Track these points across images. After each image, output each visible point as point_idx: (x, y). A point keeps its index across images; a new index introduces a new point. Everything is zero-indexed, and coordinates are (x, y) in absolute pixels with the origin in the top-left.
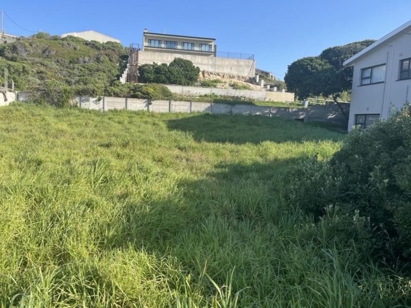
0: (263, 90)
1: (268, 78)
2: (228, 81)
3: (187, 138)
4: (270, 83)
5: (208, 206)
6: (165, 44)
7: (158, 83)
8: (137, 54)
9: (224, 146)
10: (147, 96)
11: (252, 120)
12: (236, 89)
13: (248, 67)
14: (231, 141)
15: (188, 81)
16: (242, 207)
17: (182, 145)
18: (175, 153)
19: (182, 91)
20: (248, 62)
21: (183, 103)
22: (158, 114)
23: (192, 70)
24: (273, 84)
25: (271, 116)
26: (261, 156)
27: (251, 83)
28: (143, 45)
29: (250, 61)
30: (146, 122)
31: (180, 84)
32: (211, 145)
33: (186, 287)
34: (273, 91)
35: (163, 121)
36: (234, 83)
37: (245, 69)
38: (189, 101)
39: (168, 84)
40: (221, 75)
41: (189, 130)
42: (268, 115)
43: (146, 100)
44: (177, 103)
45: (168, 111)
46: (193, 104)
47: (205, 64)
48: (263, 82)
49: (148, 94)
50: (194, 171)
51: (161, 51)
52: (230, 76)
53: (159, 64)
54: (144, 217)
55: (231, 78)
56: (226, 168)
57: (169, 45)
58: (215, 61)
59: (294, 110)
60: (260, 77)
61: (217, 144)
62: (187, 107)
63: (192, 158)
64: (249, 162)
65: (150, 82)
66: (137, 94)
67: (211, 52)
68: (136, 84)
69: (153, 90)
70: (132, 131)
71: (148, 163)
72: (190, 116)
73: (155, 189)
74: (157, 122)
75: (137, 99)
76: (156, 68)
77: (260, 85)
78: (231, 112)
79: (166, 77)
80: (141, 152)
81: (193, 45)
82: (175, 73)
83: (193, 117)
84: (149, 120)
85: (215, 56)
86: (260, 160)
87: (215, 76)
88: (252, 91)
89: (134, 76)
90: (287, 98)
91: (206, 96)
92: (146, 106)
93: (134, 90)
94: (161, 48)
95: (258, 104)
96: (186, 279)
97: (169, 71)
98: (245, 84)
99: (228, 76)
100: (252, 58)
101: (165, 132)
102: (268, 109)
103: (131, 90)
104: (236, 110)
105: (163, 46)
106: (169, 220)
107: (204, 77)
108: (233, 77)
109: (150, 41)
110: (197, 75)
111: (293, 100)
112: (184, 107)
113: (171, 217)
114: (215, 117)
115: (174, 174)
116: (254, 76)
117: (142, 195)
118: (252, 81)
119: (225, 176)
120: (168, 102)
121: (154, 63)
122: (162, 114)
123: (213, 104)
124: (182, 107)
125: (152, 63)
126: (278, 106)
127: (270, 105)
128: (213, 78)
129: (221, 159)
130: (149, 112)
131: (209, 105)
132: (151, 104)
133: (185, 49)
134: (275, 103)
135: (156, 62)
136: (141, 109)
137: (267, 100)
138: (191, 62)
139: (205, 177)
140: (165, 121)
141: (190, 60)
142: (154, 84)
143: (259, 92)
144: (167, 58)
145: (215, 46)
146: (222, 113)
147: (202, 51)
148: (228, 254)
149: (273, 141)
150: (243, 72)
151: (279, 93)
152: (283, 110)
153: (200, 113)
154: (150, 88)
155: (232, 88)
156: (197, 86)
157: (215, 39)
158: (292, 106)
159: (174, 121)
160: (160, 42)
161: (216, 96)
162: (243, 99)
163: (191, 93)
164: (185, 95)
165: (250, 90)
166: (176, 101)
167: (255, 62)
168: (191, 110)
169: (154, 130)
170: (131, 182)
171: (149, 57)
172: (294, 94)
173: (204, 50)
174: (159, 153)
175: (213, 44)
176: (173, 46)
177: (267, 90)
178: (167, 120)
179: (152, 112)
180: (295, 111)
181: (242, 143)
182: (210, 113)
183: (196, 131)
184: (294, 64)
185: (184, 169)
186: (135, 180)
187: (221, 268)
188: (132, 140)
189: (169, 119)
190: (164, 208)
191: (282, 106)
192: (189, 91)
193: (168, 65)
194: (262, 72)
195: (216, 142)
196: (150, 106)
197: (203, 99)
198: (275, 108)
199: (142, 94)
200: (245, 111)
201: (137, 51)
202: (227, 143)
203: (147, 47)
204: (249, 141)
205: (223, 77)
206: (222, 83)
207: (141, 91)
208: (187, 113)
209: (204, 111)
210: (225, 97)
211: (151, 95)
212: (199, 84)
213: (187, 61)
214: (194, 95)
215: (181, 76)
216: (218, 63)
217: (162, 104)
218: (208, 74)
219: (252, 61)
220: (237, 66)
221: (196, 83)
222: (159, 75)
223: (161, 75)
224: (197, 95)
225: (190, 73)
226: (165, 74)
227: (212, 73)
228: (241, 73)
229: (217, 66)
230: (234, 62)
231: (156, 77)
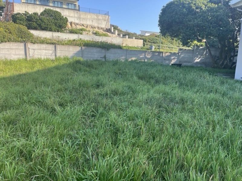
0: (118, 37)
2: (91, 30)
13: (105, 20)
15: (58, 28)
19: (53, 36)
20: (105, 17)
21: (44, 46)
23: (61, 19)
27: (107, 32)
29: (106, 16)
31: (51, 30)
36: (96, 31)
37: (103, 22)
40: (85, 26)
44: (36, 46)
45: (23, 56)
47: (72, 17)
52: (92, 27)
53: (31, 13)
58: (80, 15)
60: (114, 28)
62: (51, 52)
67: (76, 10)
76: (27, 17)
77: (115, 34)
79: (37, 24)
81: (62, 3)
87: (80, 26)
91: (74, 40)
94: (36, 4)
97: (40, 19)
98: (104, 32)
99: (90, 27)
100: (107, 14)
107: (72, 26)
108: (95, 28)
110: (66, 24)
111: (142, 46)
112: (47, 52)
116: (109, 27)
118: (109, 30)
120: (23, 44)
121: (25, 12)
123: (83, 47)
128: (79, 27)
131: (78, 49)
134: (130, 47)
135: (27, 12)
137: (124, 45)
138: (60, 13)
143: (118, 39)
146: (96, 58)
150: (102, 24)
155: (95, 35)
156: (66, 33)
163: (61, 38)
164: (55, 40)
166: (34, 44)
167: (110, 17)
168: (56, 56)
176: (46, 3)
177: (121, 38)
192: (59, 37)
193: (39, 14)
200: (120, 56)
205: (87, 27)
206: (87, 31)
212: (68, 31)
213: (57, 12)
214: (64, 40)
215: (51, 24)
216: (82, 16)
217: (14, 47)
218: (75, 24)
219: (108, 16)
220: (97, 19)
221: (65, 31)
222: (30, 22)
223: (32, 22)
224: (66, 40)
225: (59, 21)
226: (37, 21)
227: (78, 24)
228: (100, 25)
229: (82, 19)
230: (94, 16)
231: (28, 24)
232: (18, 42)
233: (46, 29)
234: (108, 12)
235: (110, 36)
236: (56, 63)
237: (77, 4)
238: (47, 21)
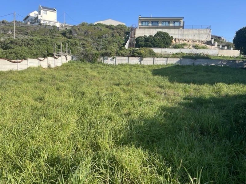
0: (217, 49)
1: (221, 41)
2: (192, 44)
3: (165, 80)
4: (222, 44)
5: (180, 124)
6: (151, 23)
7: (147, 47)
8: (135, 31)
9: (190, 86)
10: (140, 55)
11: (209, 69)
12: (198, 49)
13: (206, 34)
14: (194, 82)
15: (165, 45)
16: (204, 126)
17: (161, 84)
18: (157, 89)
19: (162, 51)
20: (206, 31)
21: (162, 59)
22: (146, 66)
23: (168, 38)
24: (224, 44)
25: (222, 66)
26: (216, 93)
28: (138, 25)
29: (207, 30)
30: (140, 71)
31: (160, 47)
32: (181, 85)
33: (169, 174)
34: (224, 49)
35: (150, 70)
36: (196, 45)
37: (204, 35)
38: (166, 57)
39: (153, 48)
40: (187, 40)
41: (166, 76)
42: (220, 66)
43: (139, 58)
44: (159, 59)
45: (153, 64)
46: (168, 59)
47: (176, 34)
48: (216, 44)
49: (141, 54)
50: (170, 101)
51: (149, 28)
52: (193, 41)
53: (148, 36)
54: (140, 127)
55: (194, 42)
56: (191, 100)
57: (154, 24)
58: (183, 32)
59: (240, 61)
60: (214, 40)
61: (185, 84)
62: (165, 61)
63: (168, 93)
64: (207, 97)
65: (142, 47)
66: (135, 55)
67: (181, 26)
68: (134, 48)
69: (144, 52)
70: (132, 76)
71: (141, 95)
72: (166, 67)
73: (146, 111)
74: (146, 71)
75: (135, 57)
76: (146, 39)
77: (215, 46)
78: (194, 64)
79: (152, 44)
80: (137, 89)
81: (169, 22)
82: (158, 41)
83: (169, 67)
84: (142, 69)
85: (183, 28)
86: (215, 95)
87: (183, 41)
88: (209, 50)
89: (133, 44)
90: (235, 53)
91: (177, 54)
92: (140, 61)
93: (133, 52)
94: (149, 26)
95: (213, 58)
96: (168, 170)
97: (154, 40)
98: (204, 45)
99: (192, 41)
100: (209, 28)
101: (151, 77)
102: (221, 62)
103: (131, 52)
104: (197, 62)
105: (150, 24)
106: (155, 131)
107: (176, 42)
108: (196, 41)
109: (142, 22)
110: (171, 41)
111: (239, 55)
112: (163, 61)
113: (156, 129)
114: (183, 67)
115: (157, 102)
116: (210, 40)
117: (139, 114)
118: (209, 43)
119: (190, 105)
120: (153, 58)
121: (145, 35)
122: (149, 66)
123: (181, 59)
124: (162, 61)
125: (143, 36)
126: (227, 59)
127: (222, 58)
128: (182, 42)
129: (187, 94)
130: (141, 65)
131: (179, 59)
132: (142, 60)
133: (164, 25)
134: (225, 57)
135: (146, 35)
136: (136, 63)
137: (219, 55)
138: (168, 34)
139: (177, 105)
140: (151, 70)
141: (167, 32)
142: (145, 48)
143: (214, 50)
144: (153, 32)
145: (184, 22)
146: (188, 65)
147: (175, 26)
148: (195, 156)
149: (224, 82)
150: (203, 38)
151: (228, 50)
152: (231, 62)
153: (173, 64)
154: (142, 51)
155: (194, 48)
156: (171, 48)
157: (183, 18)
158: (238, 59)
159: (156, 70)
160: (148, 22)
161: (184, 54)
162: (202, 55)
163: (167, 52)
164: (163, 54)
165: (207, 49)
166: (158, 58)
167: (211, 31)
168: (167, 63)
169: (144, 76)
170: (132, 106)
171: (142, 32)
172: (240, 50)
173: (176, 25)
174: (148, 90)
175: (182, 21)
176: (156, 24)
177: (220, 49)
178: (152, 69)
179: (143, 65)
180: (240, 63)
181: (202, 84)
182: (180, 64)
183: (170, 76)
184: (241, 30)
185: (163, 100)
186: (134, 105)
187: (191, 165)
188: (132, 82)
189: (153, 68)
190: (152, 123)
191: (231, 59)
192: (166, 51)
193: (153, 36)
194: (216, 37)
195: (184, 83)
196: (142, 62)
197: (175, 56)
198: (225, 61)
199: (137, 54)
200: (204, 63)
201: (135, 29)
202: (191, 84)
203: (141, 26)
204: (207, 83)
205: (189, 42)
206: (188, 45)
207: (137, 53)
208: (164, 65)
209: (176, 63)
210: (189, 54)
211: (143, 55)
212: (172, 46)
213: (165, 33)
214: (169, 54)
215: (161, 42)
216: (185, 33)
218: (178, 40)
219: (209, 30)
220: (198, 34)
221: (170, 46)
223: (149, 42)
224: (171, 53)
225: (167, 40)
226: (151, 41)
227: (181, 40)
228: (201, 38)
229: (185, 35)
230: (196, 32)
231: (146, 44)
232: (151, 57)
233: (157, 46)
234: (210, 26)
238: (158, 40)
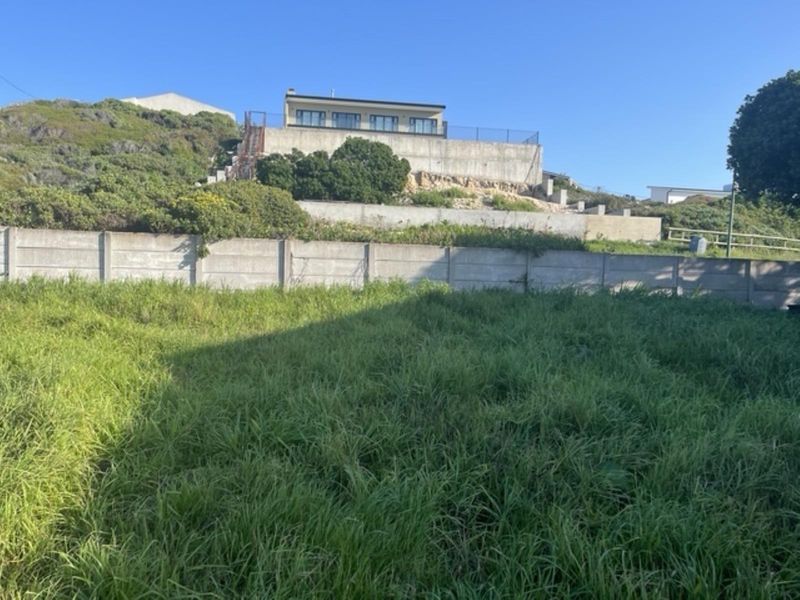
0: (568, 212)
2: (480, 192)
4: (585, 198)
6: (332, 119)
8: (260, 135)
12: (502, 210)
13: (525, 160)
15: (380, 193)
19: (363, 216)
20: (526, 149)
23: (390, 164)
24: (590, 199)
27: (533, 196)
29: (529, 146)
31: (359, 200)
36: (496, 197)
37: (518, 166)
40: (461, 180)
45: (274, 280)
47: (422, 157)
52: (482, 184)
53: (307, 152)
55: (486, 186)
57: (341, 122)
58: (447, 150)
60: (555, 184)
67: (436, 135)
76: (299, 164)
77: (559, 202)
79: (324, 184)
81: (395, 120)
82: (347, 174)
87: (446, 183)
90: (641, 230)
91: (425, 227)
97: (331, 170)
98: (522, 198)
99: (477, 183)
100: (533, 139)
105: (329, 123)
107: (420, 184)
108: (491, 185)
109: (300, 113)
110: (405, 179)
111: (658, 238)
116: (539, 182)
118: (537, 191)
121: (294, 150)
123: (453, 249)
125: (289, 152)
128: (442, 186)
131: (437, 254)
133: (378, 128)
134: (613, 244)
135: (299, 149)
138: (389, 148)
141: (386, 143)
144: (333, 145)
147: (414, 134)
150: (515, 174)
155: (491, 207)
156: (403, 205)
160: (322, 114)
161: (454, 227)
163: (386, 221)
164: (369, 228)
167: (542, 150)
171: (289, 143)
173: (421, 131)
176: (350, 123)
177: (579, 213)
192: (380, 217)
193: (330, 155)
197: (419, 236)
201: (262, 129)
203: (294, 126)
205: (467, 185)
206: (466, 197)
212: (407, 200)
213: (379, 145)
214: (394, 228)
215: (361, 181)
216: (452, 153)
217: (251, 254)
218: (430, 178)
219: (535, 147)
220: (499, 159)
221: (401, 200)
222: (305, 180)
223: (310, 179)
224: (402, 226)
225: (384, 172)
226: (322, 176)
227: (440, 178)
228: (509, 175)
229: (452, 161)
230: (491, 150)
231: (299, 184)
232: (265, 236)
233: (346, 196)
234: (538, 133)
235: (541, 210)
236: (366, 303)
237: (439, 117)
238: (350, 172)
